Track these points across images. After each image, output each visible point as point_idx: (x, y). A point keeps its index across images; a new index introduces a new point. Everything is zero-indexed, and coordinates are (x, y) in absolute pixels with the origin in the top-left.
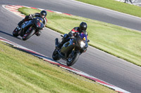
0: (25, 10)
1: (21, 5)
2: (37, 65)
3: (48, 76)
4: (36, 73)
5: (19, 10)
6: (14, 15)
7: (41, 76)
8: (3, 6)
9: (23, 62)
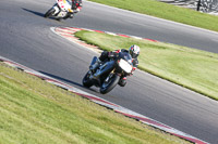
0: (85, 34)
1: (80, 27)
2: (105, 119)
3: (121, 136)
4: (102, 132)
5: (76, 35)
6: (68, 42)
7: (111, 135)
8: (52, 29)
9: (83, 115)
